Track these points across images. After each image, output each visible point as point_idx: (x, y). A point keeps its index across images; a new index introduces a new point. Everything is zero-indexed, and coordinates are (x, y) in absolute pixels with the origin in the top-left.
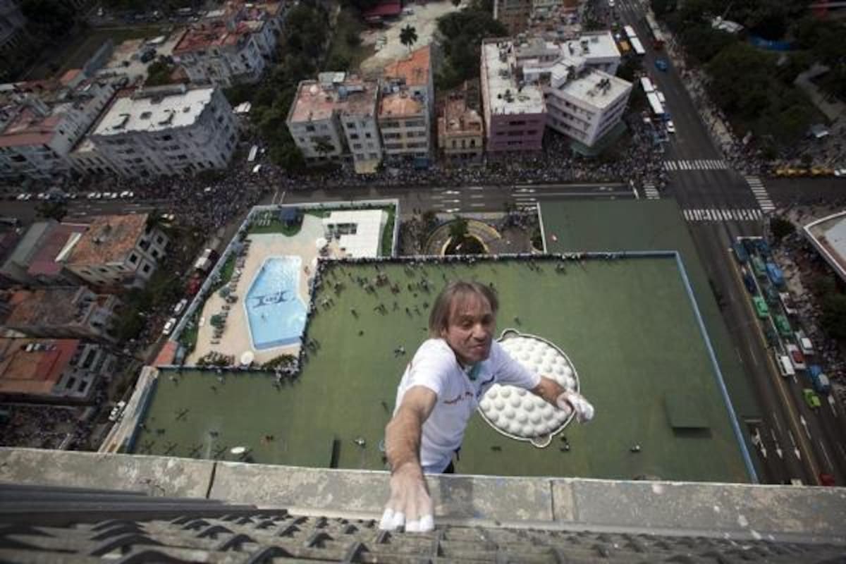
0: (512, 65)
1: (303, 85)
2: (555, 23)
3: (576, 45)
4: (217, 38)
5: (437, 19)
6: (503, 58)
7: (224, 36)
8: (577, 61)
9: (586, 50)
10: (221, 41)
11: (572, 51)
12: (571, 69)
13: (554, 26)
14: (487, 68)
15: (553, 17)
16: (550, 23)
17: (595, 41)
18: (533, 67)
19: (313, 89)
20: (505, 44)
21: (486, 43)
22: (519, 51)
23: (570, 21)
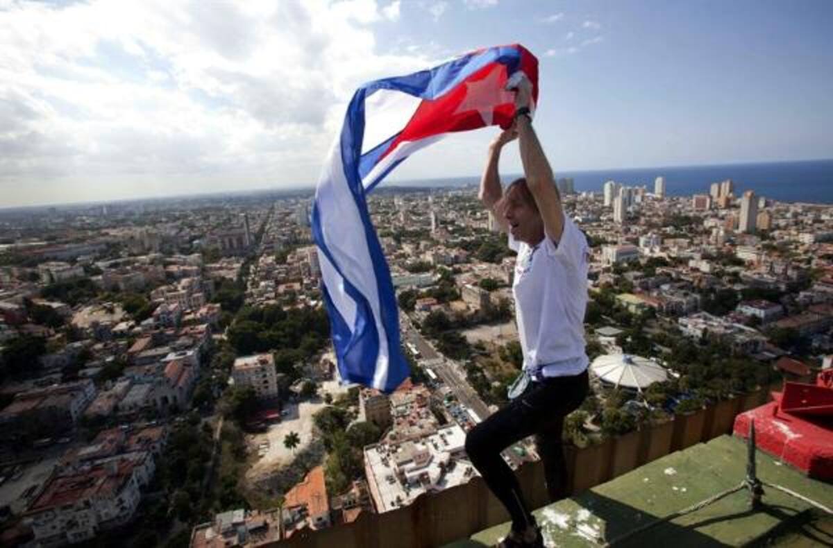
0: (395, 469)
1: (197, 530)
2: (414, 418)
3: (436, 438)
4: (92, 485)
5: (313, 416)
6: (385, 462)
7: (100, 481)
8: (443, 457)
9: (446, 443)
10: (96, 489)
11: (436, 446)
12: (441, 465)
13: (414, 421)
14: (374, 475)
15: (411, 412)
16: (411, 419)
17: (450, 433)
18: (412, 470)
19: (209, 533)
20: (382, 448)
21: (367, 449)
22: (397, 458)
23: (424, 416)
